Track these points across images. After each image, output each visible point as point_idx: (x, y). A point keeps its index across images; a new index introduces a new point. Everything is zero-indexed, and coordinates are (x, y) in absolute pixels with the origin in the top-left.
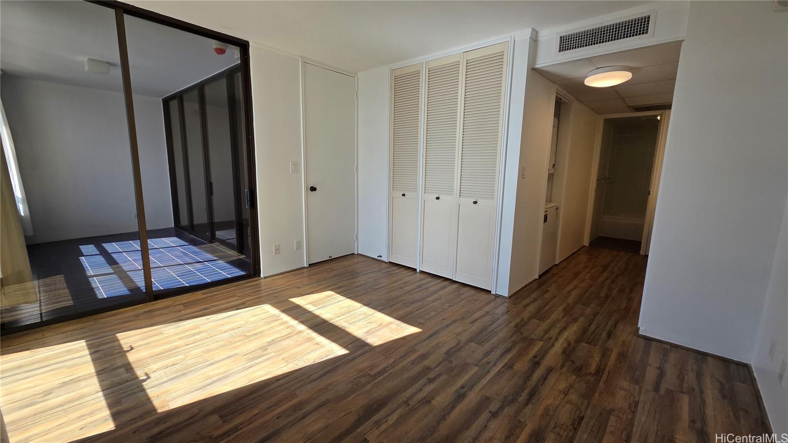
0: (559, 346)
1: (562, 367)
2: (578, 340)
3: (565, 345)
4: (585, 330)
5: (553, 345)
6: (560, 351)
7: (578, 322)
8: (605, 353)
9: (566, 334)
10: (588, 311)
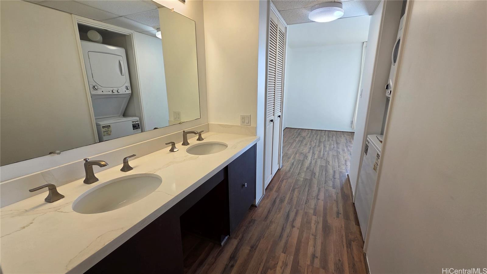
0: (309, 158)
1: (306, 153)
2: (303, 160)
3: (307, 158)
4: (302, 165)
5: (311, 158)
6: (308, 157)
7: (306, 168)
8: (294, 158)
9: (309, 162)
10: (303, 175)
